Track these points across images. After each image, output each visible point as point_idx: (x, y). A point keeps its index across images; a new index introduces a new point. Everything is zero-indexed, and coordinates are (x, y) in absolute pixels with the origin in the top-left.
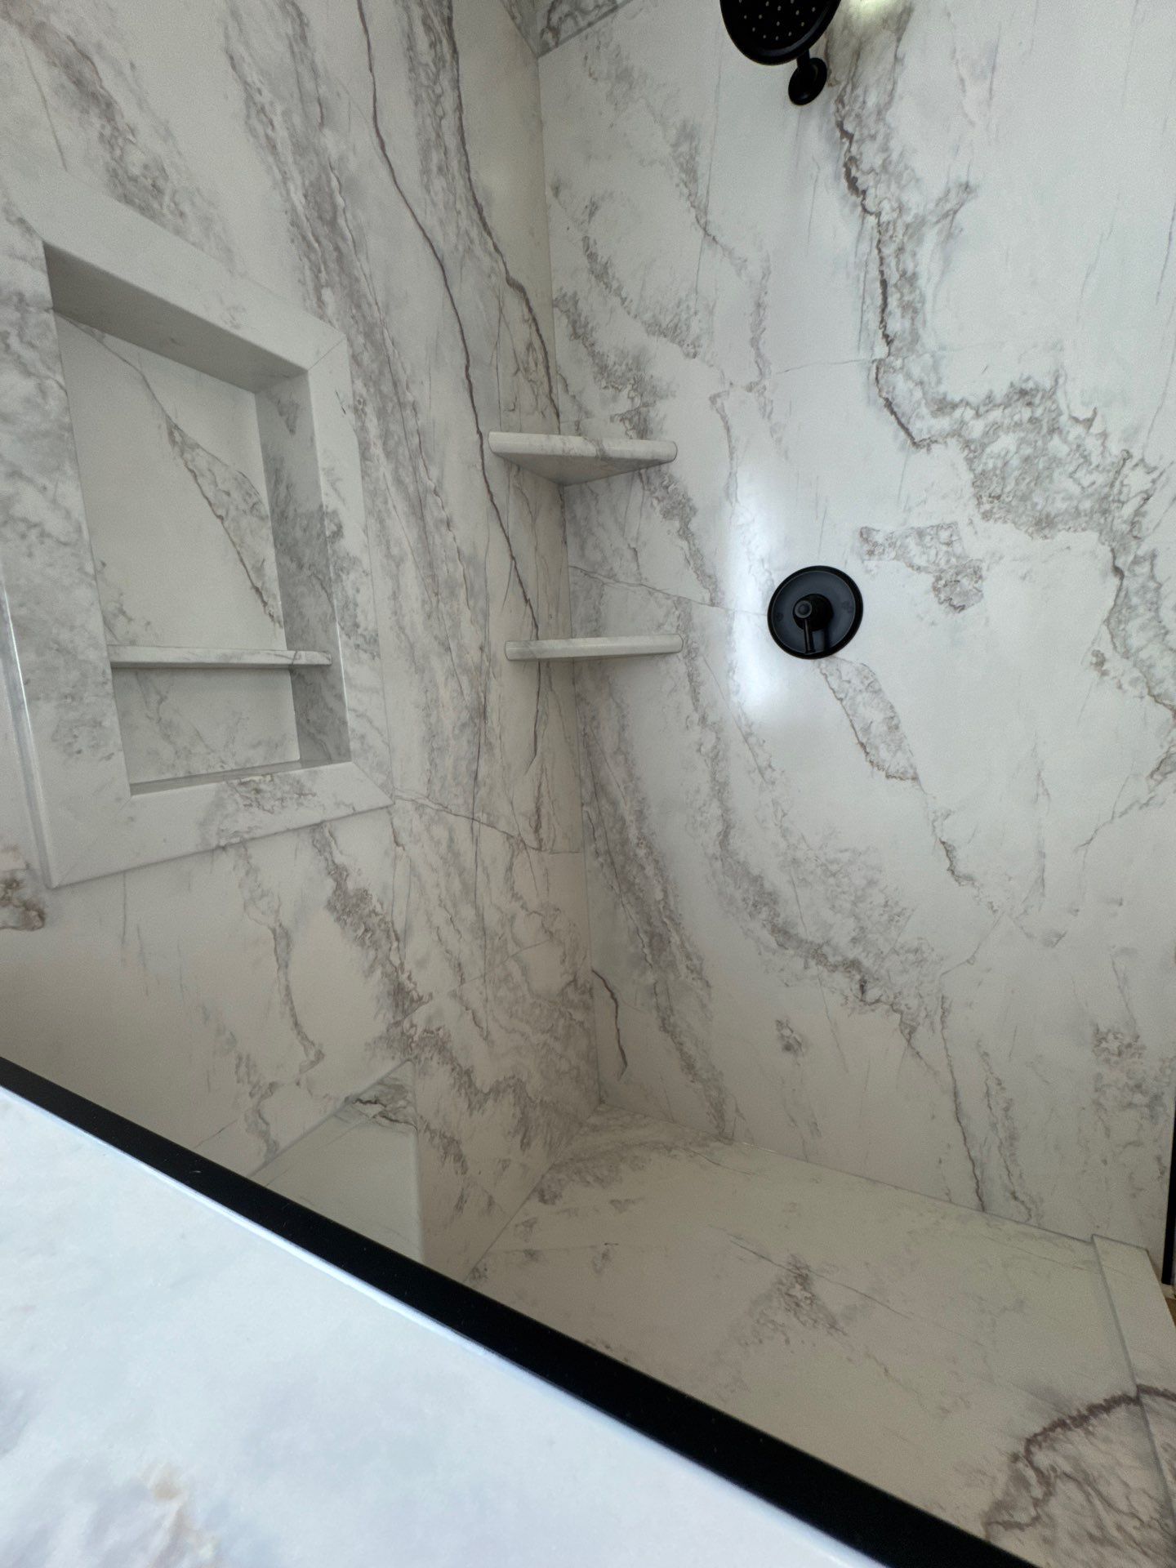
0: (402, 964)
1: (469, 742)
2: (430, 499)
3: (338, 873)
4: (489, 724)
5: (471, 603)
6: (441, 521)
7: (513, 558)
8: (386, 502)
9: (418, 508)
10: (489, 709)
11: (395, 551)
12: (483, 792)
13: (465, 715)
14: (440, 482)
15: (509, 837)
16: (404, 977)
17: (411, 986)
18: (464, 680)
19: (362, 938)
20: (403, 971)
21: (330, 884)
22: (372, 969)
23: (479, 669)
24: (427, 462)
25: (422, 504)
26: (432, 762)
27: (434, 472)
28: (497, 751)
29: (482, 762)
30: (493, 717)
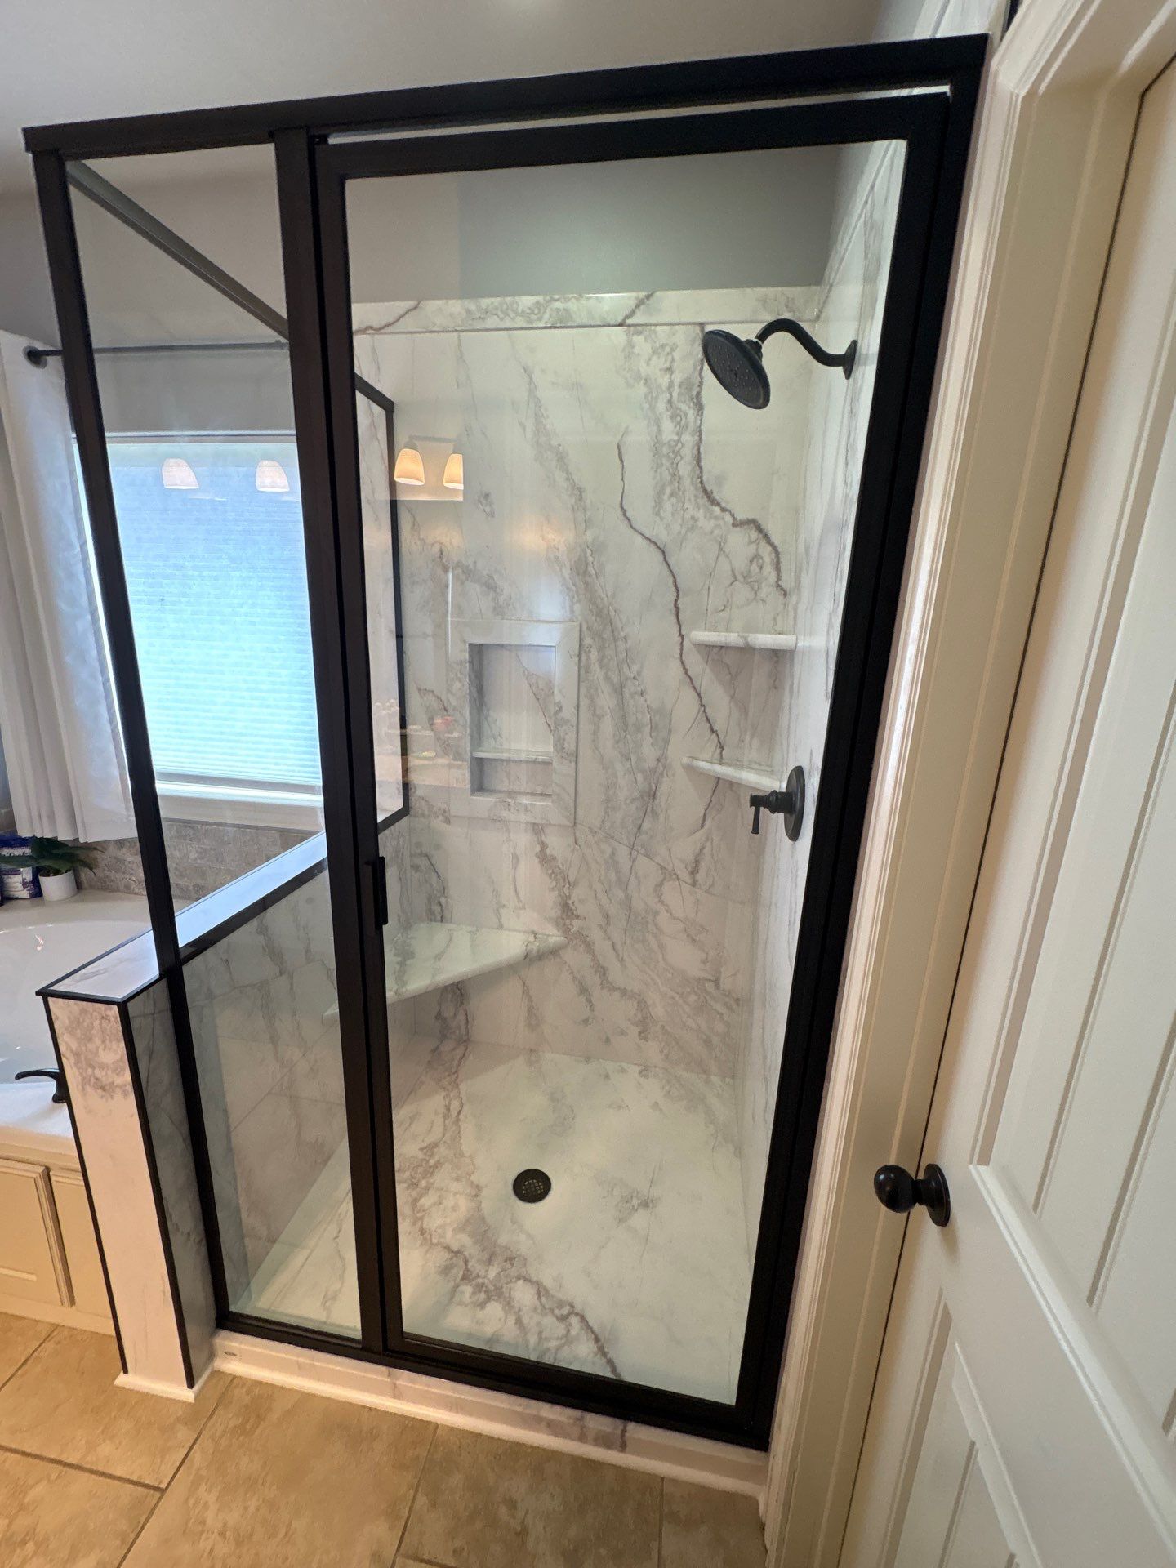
0: (570, 897)
1: (637, 808)
2: (629, 682)
3: (543, 846)
4: (657, 801)
5: (654, 734)
6: (636, 693)
7: (702, 705)
8: (597, 689)
9: (619, 690)
10: (658, 794)
11: (598, 712)
12: (644, 837)
13: (637, 794)
14: (639, 673)
15: (662, 868)
16: (570, 902)
17: (573, 908)
18: (640, 777)
19: (551, 874)
20: (570, 898)
21: (538, 848)
22: (553, 889)
23: (653, 771)
24: (630, 664)
25: (622, 686)
26: (606, 813)
27: (635, 668)
28: (662, 819)
29: (646, 820)
30: (661, 799)
